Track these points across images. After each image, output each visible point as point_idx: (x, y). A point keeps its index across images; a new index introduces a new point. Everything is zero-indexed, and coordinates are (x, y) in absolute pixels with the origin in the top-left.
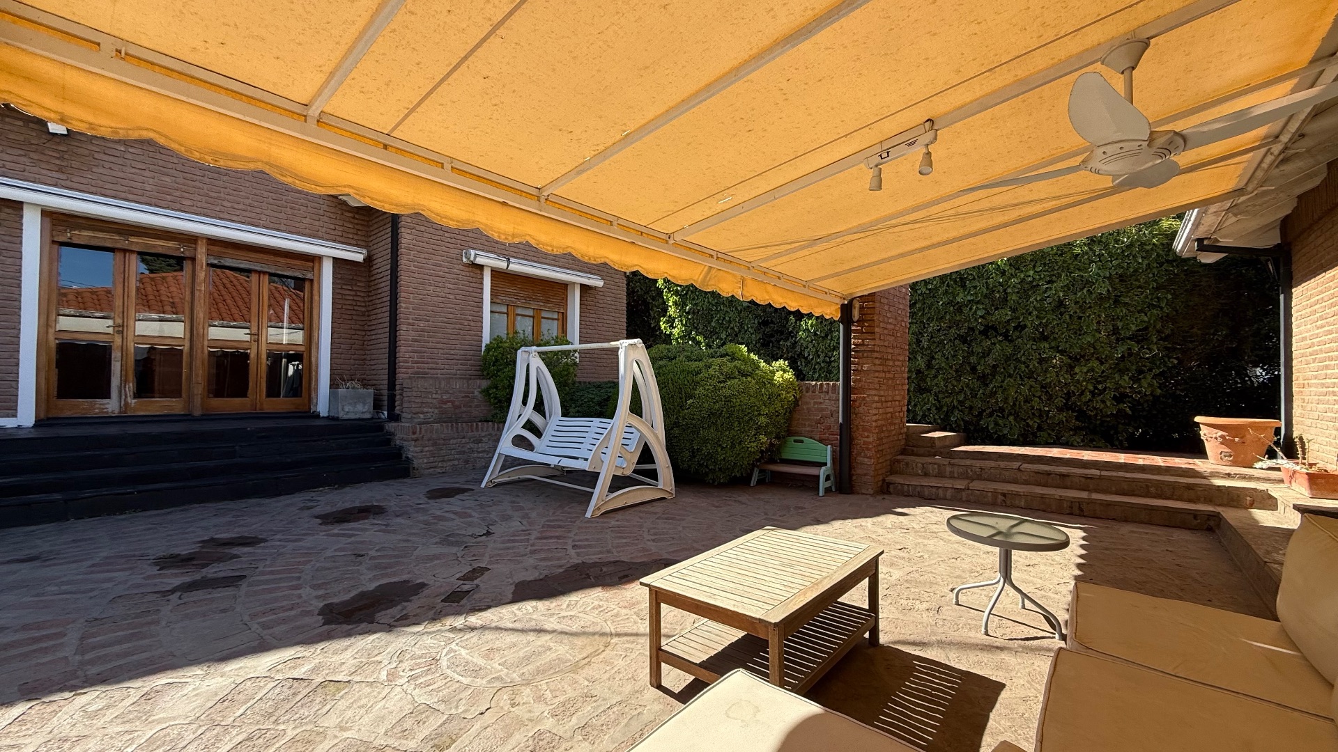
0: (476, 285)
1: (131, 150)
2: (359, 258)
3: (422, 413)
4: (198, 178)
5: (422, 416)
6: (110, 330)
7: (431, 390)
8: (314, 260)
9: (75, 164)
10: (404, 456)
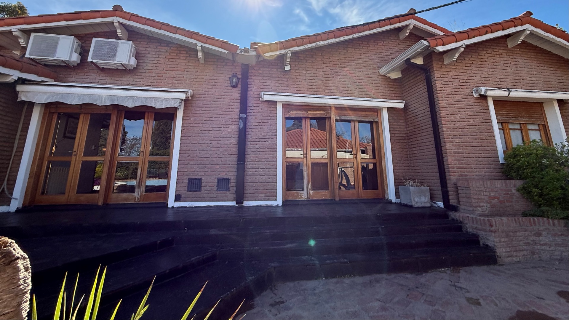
0: (485, 111)
1: (307, 72)
2: (402, 106)
3: (480, 206)
4: (330, 79)
5: (480, 209)
6: (302, 156)
7: (482, 189)
8: (377, 111)
9: (291, 83)
10: (481, 243)
